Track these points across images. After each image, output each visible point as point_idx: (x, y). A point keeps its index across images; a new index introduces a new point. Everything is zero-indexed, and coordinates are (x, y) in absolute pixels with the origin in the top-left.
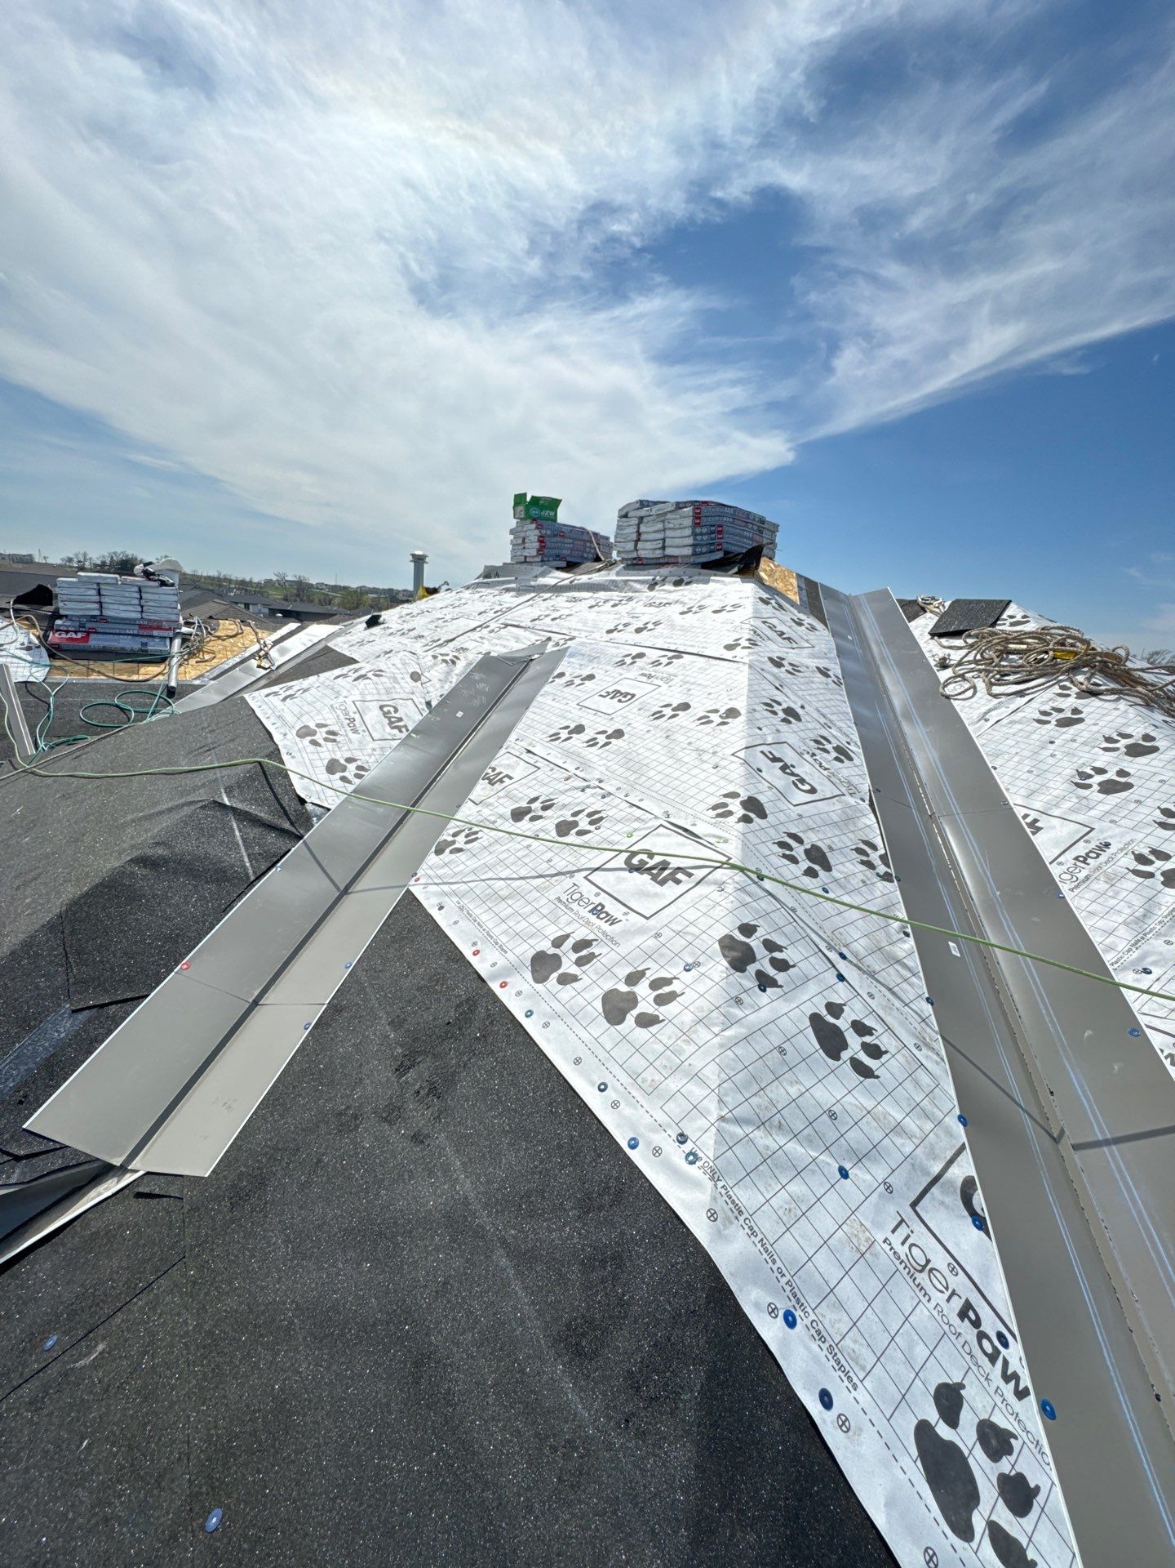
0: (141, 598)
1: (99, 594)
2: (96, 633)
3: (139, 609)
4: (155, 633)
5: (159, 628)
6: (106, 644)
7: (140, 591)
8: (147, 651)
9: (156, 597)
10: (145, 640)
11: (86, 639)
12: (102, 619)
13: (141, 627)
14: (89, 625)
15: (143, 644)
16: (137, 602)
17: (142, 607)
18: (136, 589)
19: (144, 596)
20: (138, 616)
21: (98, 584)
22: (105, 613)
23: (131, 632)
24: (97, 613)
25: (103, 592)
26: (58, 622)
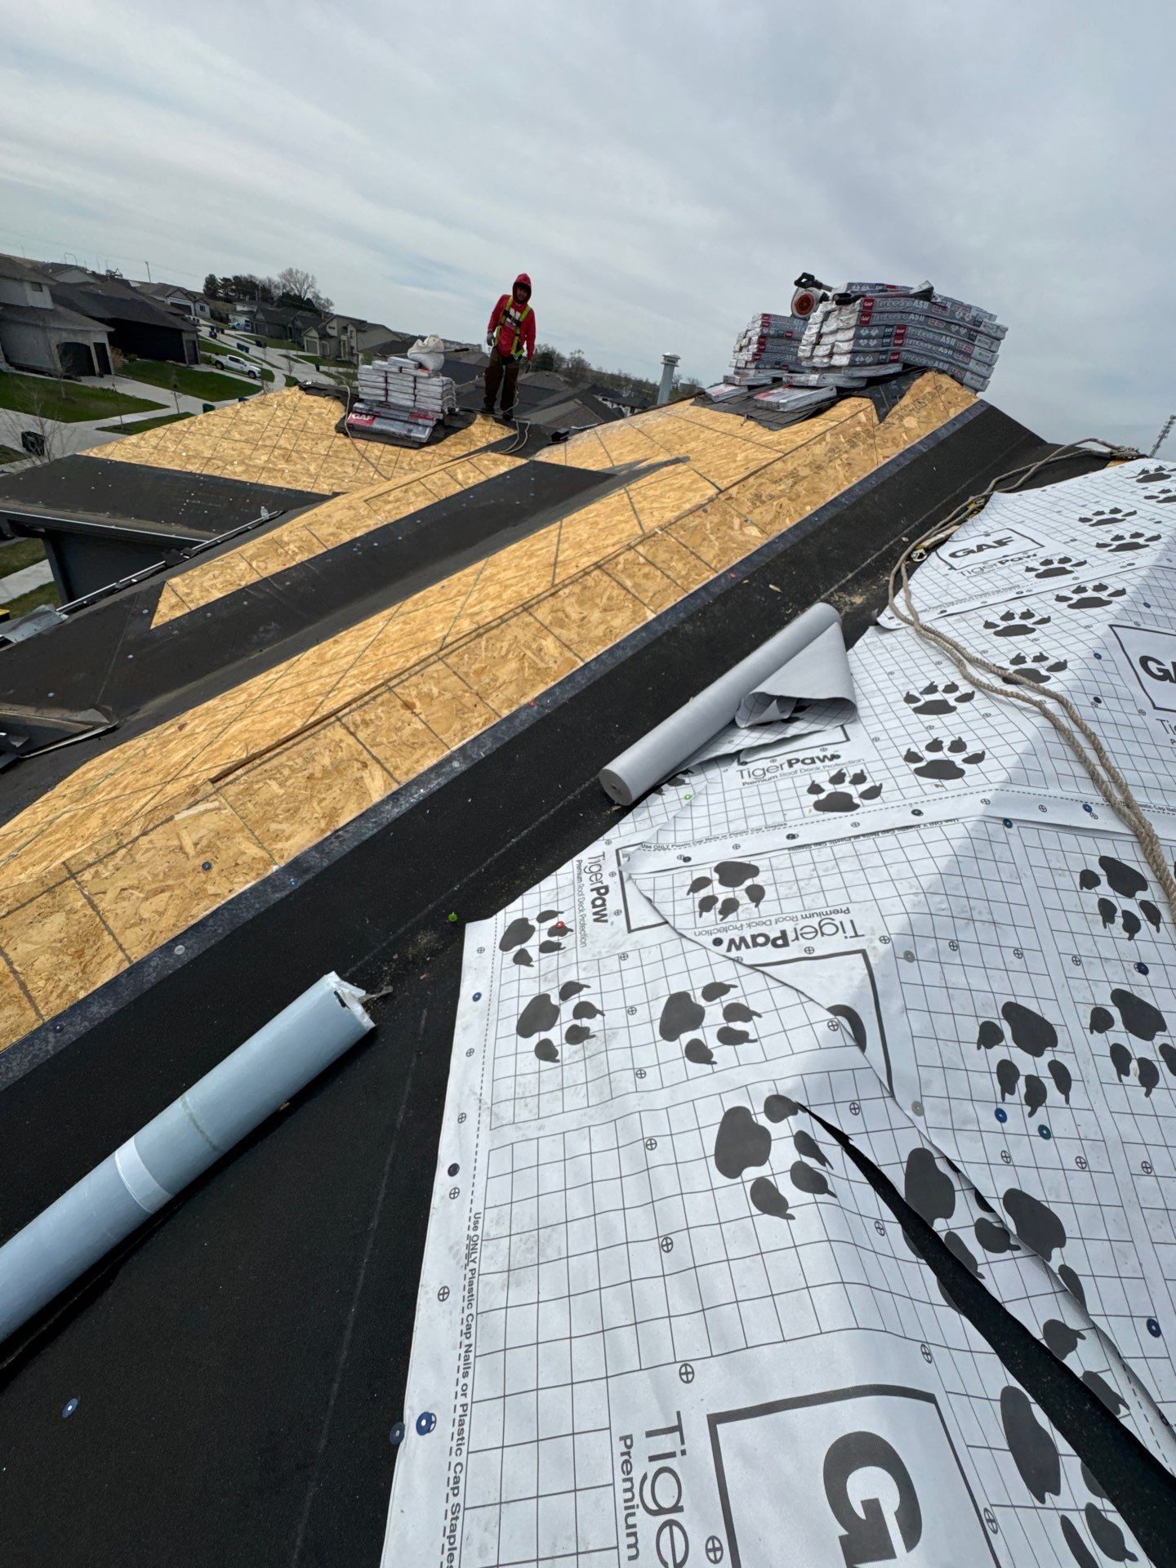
0: (415, 388)
1: (386, 382)
2: (380, 417)
3: (413, 397)
4: (420, 421)
5: (425, 417)
6: (384, 427)
7: (415, 381)
8: (410, 437)
9: (426, 387)
10: (411, 427)
11: (371, 422)
12: (385, 404)
13: (412, 414)
14: (376, 409)
15: (410, 431)
16: (411, 391)
17: (416, 396)
18: (411, 379)
19: (418, 385)
20: (410, 404)
21: (386, 372)
22: (391, 400)
23: (403, 418)
24: (383, 399)
25: (389, 380)
26: (356, 405)
